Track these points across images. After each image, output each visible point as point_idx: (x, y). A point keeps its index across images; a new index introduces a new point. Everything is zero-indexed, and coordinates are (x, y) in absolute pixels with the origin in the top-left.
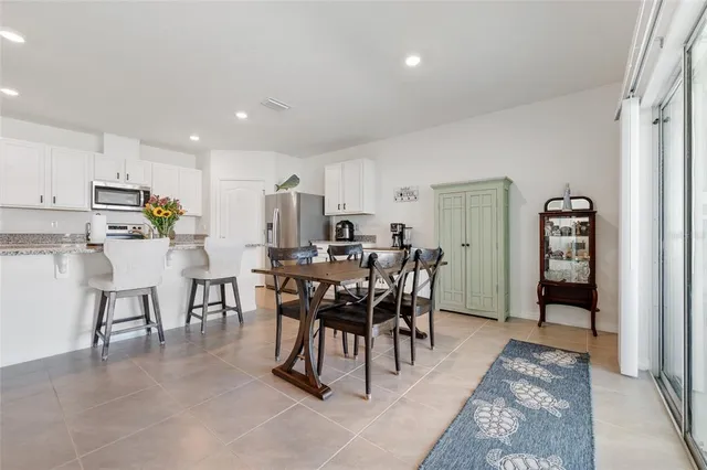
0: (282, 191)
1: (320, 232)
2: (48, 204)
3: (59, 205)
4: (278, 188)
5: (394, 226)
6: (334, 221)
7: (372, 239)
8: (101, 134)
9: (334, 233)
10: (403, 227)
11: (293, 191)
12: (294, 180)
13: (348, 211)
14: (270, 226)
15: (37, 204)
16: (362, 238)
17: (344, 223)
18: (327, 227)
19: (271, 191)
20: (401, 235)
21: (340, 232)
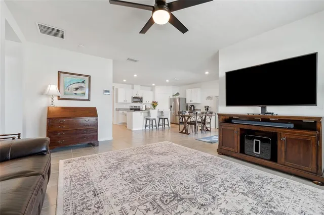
0: (174, 97)
1: (185, 108)
2: (125, 102)
3: (127, 102)
4: (173, 96)
5: (205, 107)
6: (189, 105)
7: (200, 110)
8: (133, 85)
9: (189, 108)
10: (208, 107)
11: (177, 97)
12: (178, 94)
13: (193, 102)
14: (171, 106)
15: (123, 102)
16: (197, 110)
17: (192, 106)
18: (187, 107)
19: (171, 97)
20: (208, 109)
21: (191, 108)
